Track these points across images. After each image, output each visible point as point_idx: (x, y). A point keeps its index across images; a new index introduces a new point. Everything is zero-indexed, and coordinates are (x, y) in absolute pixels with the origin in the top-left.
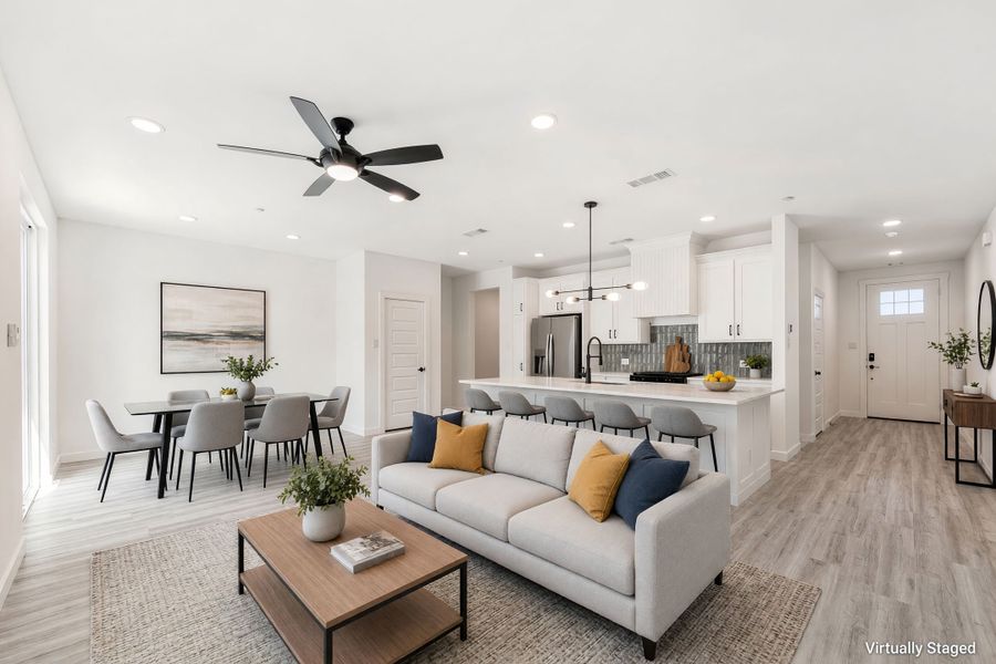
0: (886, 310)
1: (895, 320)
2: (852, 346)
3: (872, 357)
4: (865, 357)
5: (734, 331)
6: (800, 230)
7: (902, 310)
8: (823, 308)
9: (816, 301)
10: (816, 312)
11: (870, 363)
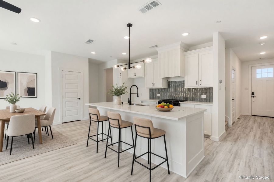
0: (258, 76)
1: (262, 80)
2: (247, 89)
3: (253, 93)
4: (251, 93)
5: (198, 83)
6: (225, 41)
7: (264, 76)
8: (235, 75)
9: (232, 72)
10: (232, 76)
11: (253, 96)
